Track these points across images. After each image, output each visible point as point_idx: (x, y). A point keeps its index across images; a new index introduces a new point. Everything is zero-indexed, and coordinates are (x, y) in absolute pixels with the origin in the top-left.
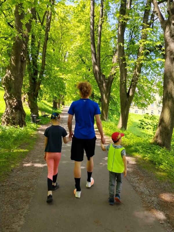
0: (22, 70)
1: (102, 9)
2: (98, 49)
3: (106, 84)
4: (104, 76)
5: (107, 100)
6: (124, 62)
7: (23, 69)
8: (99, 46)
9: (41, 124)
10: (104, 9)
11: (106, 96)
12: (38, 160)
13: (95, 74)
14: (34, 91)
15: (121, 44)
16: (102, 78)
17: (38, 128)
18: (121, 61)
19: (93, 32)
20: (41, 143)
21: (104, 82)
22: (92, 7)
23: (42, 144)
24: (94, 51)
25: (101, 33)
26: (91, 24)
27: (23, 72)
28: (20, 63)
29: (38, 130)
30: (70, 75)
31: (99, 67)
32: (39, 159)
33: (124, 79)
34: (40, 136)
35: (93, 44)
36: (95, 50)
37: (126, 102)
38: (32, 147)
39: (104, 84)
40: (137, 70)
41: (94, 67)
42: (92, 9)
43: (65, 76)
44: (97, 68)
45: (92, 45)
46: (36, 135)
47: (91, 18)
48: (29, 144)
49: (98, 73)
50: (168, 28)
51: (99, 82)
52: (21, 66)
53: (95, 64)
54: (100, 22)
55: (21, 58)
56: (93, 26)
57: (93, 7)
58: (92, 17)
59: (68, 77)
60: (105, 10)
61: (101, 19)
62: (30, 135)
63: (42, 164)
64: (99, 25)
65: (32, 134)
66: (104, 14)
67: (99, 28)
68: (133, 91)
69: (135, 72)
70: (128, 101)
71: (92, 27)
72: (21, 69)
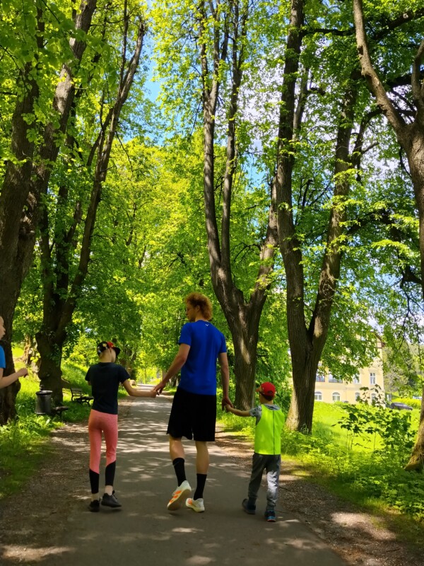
0: (22, 260)
1: (231, 139)
2: (225, 228)
3: (246, 314)
4: (240, 293)
5: (250, 354)
6: (295, 249)
7: (23, 256)
8: (227, 223)
9: (67, 420)
10: (237, 142)
11: (246, 343)
12: (25, 532)
13: (217, 288)
14: (55, 328)
15: (285, 206)
16: (234, 299)
17: (54, 431)
18: (288, 248)
19: (211, 190)
20: (54, 471)
21: (240, 308)
22: (208, 138)
23: (58, 474)
24: (214, 234)
25: (229, 192)
26: (206, 175)
27: (23, 265)
28: (16, 242)
29: (53, 435)
30: (153, 294)
31: (228, 271)
32: (34, 526)
33: (298, 291)
34: (53, 451)
35: (212, 217)
36: (216, 231)
37: (307, 354)
38: (18, 483)
39: (241, 314)
40: (328, 269)
41: (215, 272)
42: (208, 141)
43: (139, 298)
44: (221, 274)
45: (208, 221)
46: (43, 446)
47: (207, 160)
48: (10, 474)
49: (225, 285)
50: (419, 141)
51: (228, 308)
52: (18, 248)
53: (217, 264)
54: (228, 168)
55: (21, 229)
56: (212, 178)
57: (210, 138)
58: (208, 158)
59: (147, 300)
60: (238, 144)
61: (230, 162)
62: (23, 447)
63: (38, 547)
64: (225, 175)
65: (29, 445)
66: (236, 152)
67: (226, 183)
68: (322, 323)
69: (326, 275)
70: (312, 350)
71: (207, 179)
72: (18, 256)
